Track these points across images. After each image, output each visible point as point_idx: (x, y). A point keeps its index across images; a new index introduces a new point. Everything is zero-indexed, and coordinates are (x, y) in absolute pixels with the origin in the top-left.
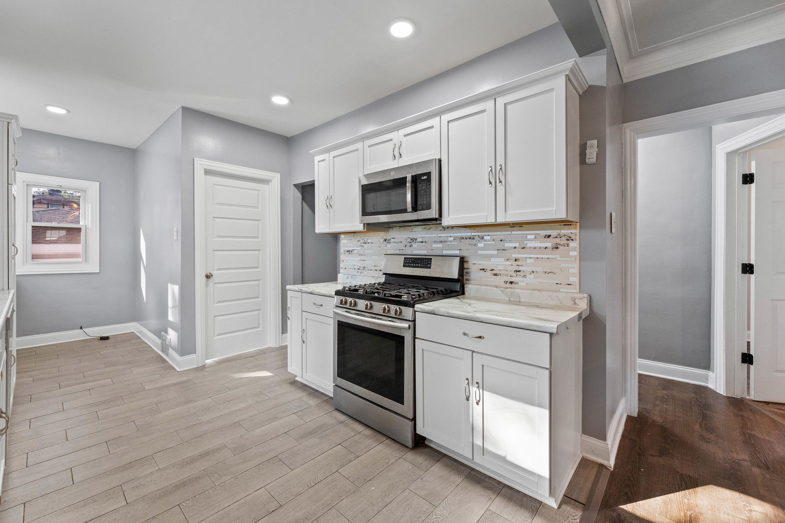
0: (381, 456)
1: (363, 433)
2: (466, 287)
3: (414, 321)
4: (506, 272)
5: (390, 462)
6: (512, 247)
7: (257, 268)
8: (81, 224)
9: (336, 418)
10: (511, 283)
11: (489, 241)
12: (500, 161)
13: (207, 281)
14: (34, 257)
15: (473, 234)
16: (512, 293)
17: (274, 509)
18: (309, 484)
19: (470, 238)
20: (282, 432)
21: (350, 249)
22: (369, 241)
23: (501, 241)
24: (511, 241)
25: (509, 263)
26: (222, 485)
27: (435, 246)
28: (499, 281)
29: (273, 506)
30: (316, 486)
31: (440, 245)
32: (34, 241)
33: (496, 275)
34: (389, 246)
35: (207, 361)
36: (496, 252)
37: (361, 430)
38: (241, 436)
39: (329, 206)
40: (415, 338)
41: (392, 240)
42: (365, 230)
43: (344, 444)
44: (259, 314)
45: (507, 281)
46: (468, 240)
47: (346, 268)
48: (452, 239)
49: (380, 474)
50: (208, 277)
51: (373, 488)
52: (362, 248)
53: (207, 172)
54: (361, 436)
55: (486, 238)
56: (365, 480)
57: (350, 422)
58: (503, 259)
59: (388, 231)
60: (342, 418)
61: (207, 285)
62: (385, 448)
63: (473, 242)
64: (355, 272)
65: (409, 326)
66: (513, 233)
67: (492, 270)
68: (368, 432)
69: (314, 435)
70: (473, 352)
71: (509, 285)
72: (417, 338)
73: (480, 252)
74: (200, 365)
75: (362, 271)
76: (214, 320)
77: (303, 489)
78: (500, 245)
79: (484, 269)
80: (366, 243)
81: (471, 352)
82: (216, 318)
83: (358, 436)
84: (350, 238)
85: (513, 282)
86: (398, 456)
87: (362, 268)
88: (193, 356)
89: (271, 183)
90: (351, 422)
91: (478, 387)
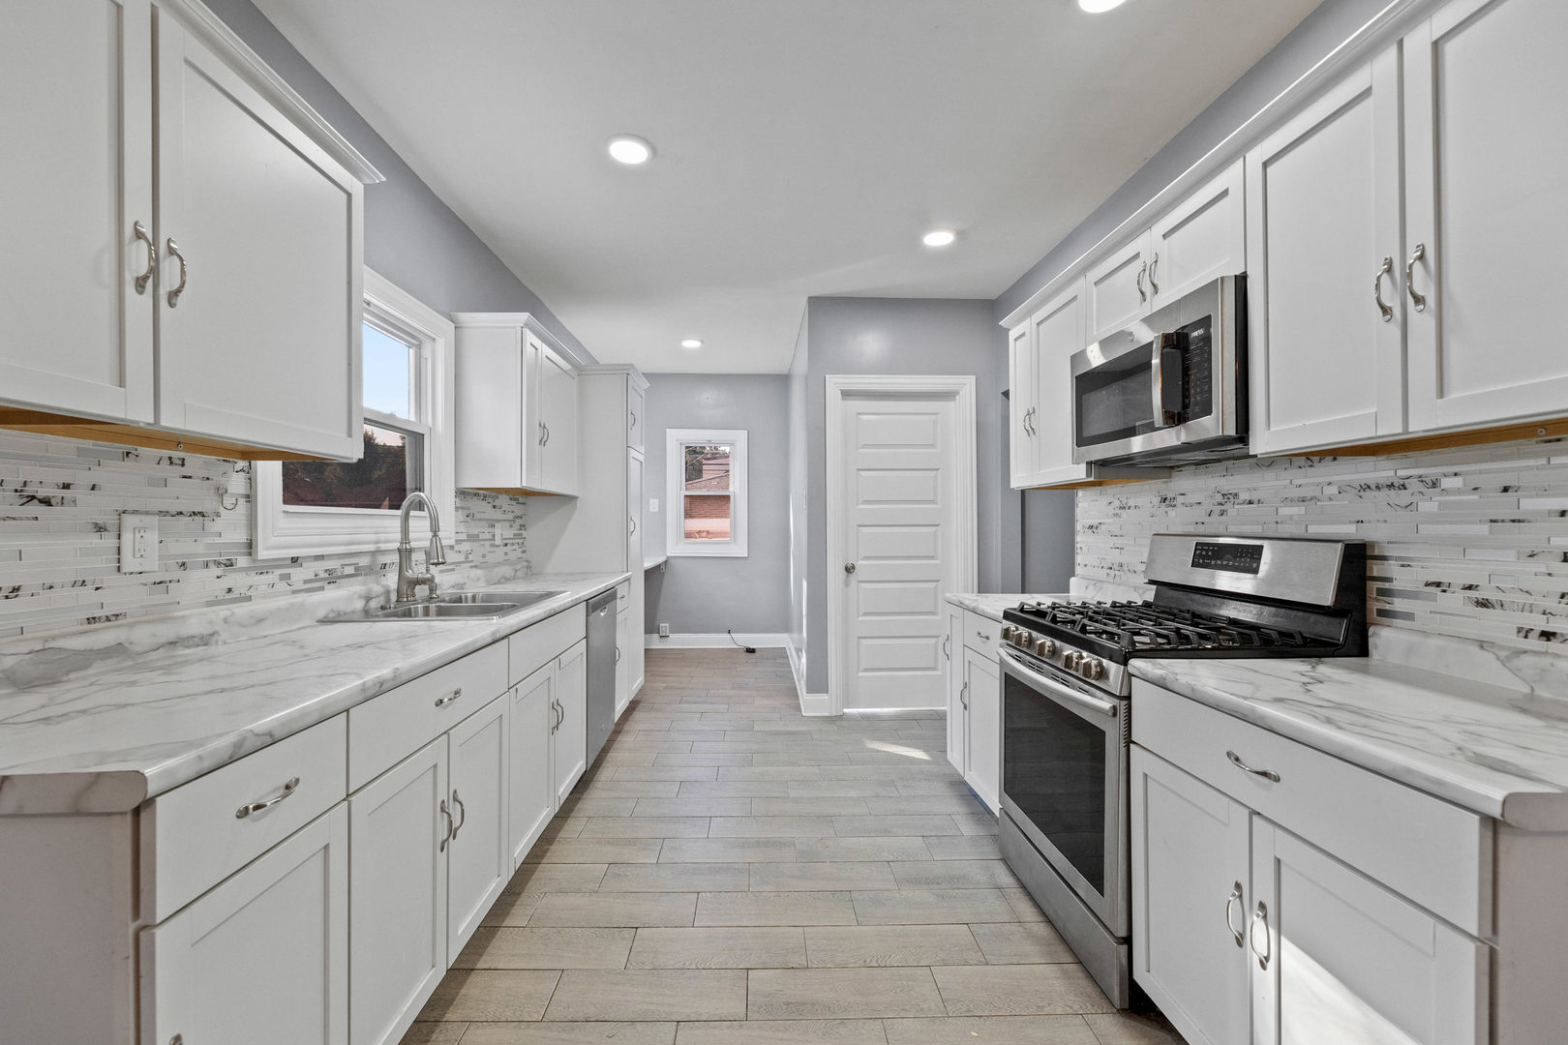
0: (1037, 988)
1: (1027, 925)
2: (1374, 634)
3: (1129, 698)
4: (1522, 599)
5: (1047, 1010)
6: (1550, 513)
7: (932, 558)
8: (731, 489)
9: (992, 875)
10: (1547, 635)
11: (1458, 492)
12: (1421, 232)
13: (847, 576)
14: (688, 535)
15: (1401, 473)
16: (1543, 670)
17: (794, 966)
18: (868, 960)
19: (1391, 486)
20: (883, 859)
21: (1095, 522)
22: (1131, 503)
23: (1506, 490)
24: (1545, 491)
25: (1538, 566)
26: (757, 894)
27: (1285, 511)
28: (1499, 625)
29: (796, 960)
30: (876, 971)
31: (1297, 510)
32: (688, 515)
33: (1484, 604)
34: (1172, 512)
35: (845, 710)
36: (1485, 528)
37: (1028, 919)
38: (822, 839)
39: (1031, 432)
40: (1129, 741)
41: (1180, 499)
42: (1092, 479)
43: (974, 928)
44: (936, 643)
45: (1528, 627)
46: (1385, 492)
47: (1085, 565)
48: (1333, 490)
49: (1009, 1018)
50: (849, 569)
51: (975, 1034)
52: (1117, 519)
53: (846, 394)
54: (1021, 929)
55: (1446, 483)
56: (969, 1011)
57: (1016, 893)
58: (1511, 556)
59: (1170, 477)
60: (1005, 878)
61: (847, 584)
62: (1058, 978)
63: (1404, 497)
64: (1102, 574)
65: (1114, 708)
66: (1554, 461)
67: (1470, 588)
68: (1041, 929)
69: (932, 887)
70: (1254, 813)
71: (1535, 643)
72: (1134, 743)
73: (1424, 529)
74: (834, 714)
75: (1118, 573)
76: (858, 645)
77: (855, 963)
78: (1504, 506)
79: (1438, 584)
80: (1124, 508)
81: (1246, 812)
82: (862, 640)
83: (1014, 927)
84: (1095, 498)
85: (1554, 634)
86: (1076, 1007)
87: (1116, 567)
88: (824, 696)
89: (957, 397)
90: (1018, 895)
91: (1265, 917)
